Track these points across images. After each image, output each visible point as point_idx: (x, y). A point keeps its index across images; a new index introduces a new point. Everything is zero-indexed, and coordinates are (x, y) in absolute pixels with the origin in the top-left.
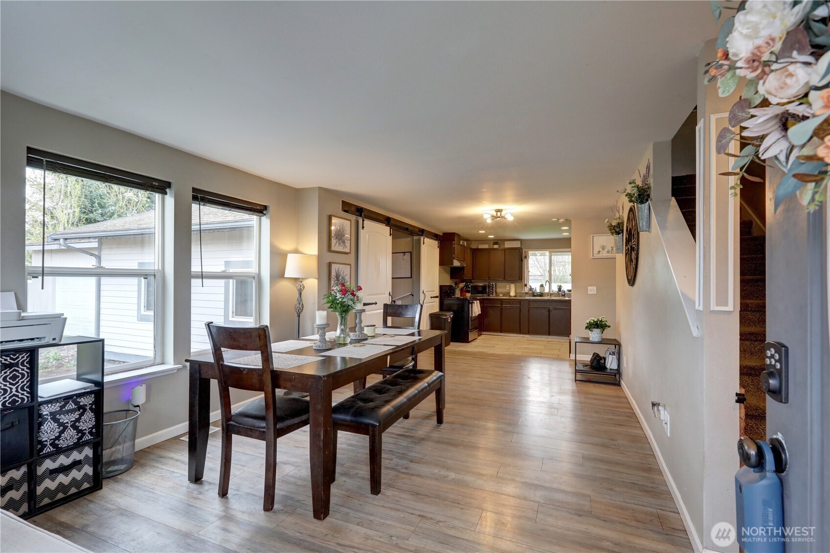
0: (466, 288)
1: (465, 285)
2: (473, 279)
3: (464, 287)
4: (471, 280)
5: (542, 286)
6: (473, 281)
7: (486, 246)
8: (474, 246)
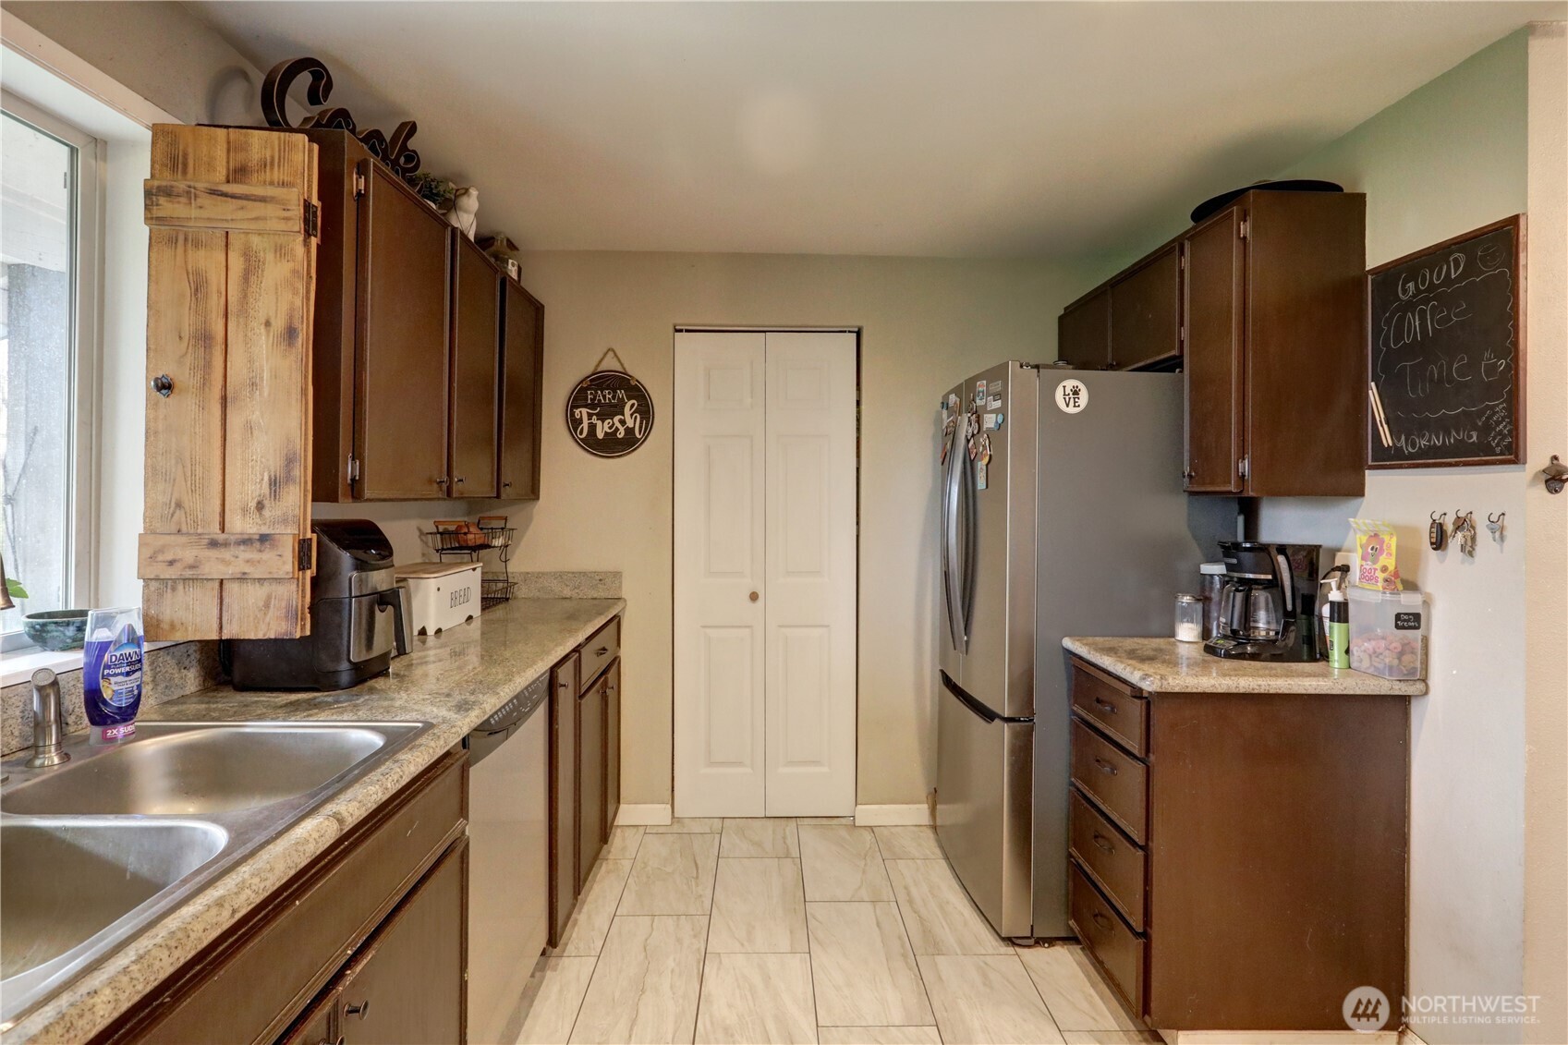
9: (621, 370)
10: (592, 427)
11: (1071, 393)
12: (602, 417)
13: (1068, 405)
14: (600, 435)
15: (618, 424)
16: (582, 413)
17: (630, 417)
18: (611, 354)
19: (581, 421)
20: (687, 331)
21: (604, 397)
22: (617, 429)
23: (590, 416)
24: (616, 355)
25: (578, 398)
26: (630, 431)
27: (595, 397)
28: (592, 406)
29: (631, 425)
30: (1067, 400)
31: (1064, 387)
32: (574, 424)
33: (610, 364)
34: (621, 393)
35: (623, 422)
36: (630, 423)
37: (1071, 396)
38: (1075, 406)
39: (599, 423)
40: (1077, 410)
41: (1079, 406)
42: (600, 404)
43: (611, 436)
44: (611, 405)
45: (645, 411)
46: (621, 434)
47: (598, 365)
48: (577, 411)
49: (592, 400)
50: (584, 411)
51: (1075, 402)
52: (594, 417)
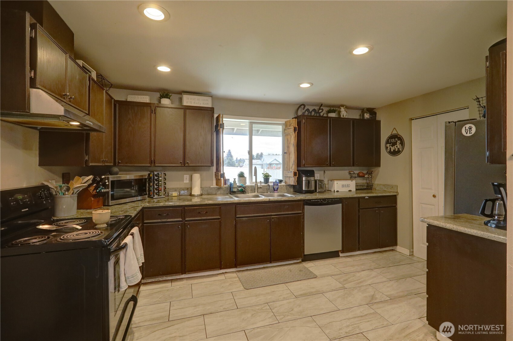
0: (96, 188)
1: (94, 181)
2: (115, 165)
3: (90, 186)
4: (110, 167)
5: (241, 175)
6: (116, 169)
7: (145, 99)
8: (119, 96)
9: (397, 133)
10: (390, 149)
11: (468, 129)
12: (392, 146)
13: (467, 133)
14: (392, 151)
15: (396, 147)
16: (388, 145)
17: (399, 145)
18: (395, 129)
19: (388, 147)
20: (415, 119)
21: (393, 141)
22: (396, 149)
23: (390, 146)
24: (396, 130)
25: (387, 142)
26: (398, 149)
27: (391, 141)
28: (390, 143)
29: (399, 148)
30: (467, 132)
31: (465, 127)
32: (387, 148)
33: (395, 132)
34: (396, 139)
35: (397, 147)
36: (398, 147)
37: (468, 130)
38: (470, 133)
39: (392, 147)
40: (471, 134)
41: (472, 133)
42: (392, 143)
43: (394, 150)
44: (394, 143)
45: (402, 143)
46: (397, 150)
47: (392, 133)
48: (387, 145)
49: (390, 142)
50: (389, 145)
51: (470, 132)
52: (391, 146)
